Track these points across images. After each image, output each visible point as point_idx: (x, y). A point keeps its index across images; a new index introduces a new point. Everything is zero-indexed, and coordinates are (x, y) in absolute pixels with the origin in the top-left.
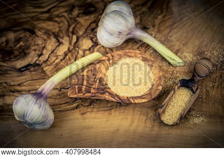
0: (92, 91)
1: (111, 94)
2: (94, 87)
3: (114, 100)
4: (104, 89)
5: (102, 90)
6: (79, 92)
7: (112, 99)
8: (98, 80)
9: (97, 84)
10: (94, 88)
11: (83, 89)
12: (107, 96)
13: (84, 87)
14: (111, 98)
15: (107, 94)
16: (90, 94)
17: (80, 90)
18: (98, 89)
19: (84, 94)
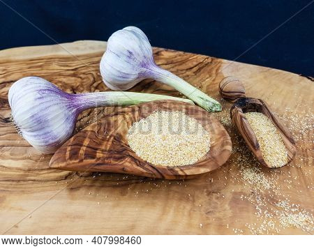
0: (99, 154)
1: (135, 160)
2: (103, 148)
3: (141, 169)
4: (122, 150)
5: (119, 152)
6: (71, 158)
7: (139, 168)
8: (112, 138)
9: (110, 143)
10: (103, 151)
11: (81, 152)
12: (127, 164)
13: (85, 148)
14: (135, 166)
15: (128, 159)
16: (93, 161)
17: (74, 155)
18: (110, 151)
19: (81, 161)
